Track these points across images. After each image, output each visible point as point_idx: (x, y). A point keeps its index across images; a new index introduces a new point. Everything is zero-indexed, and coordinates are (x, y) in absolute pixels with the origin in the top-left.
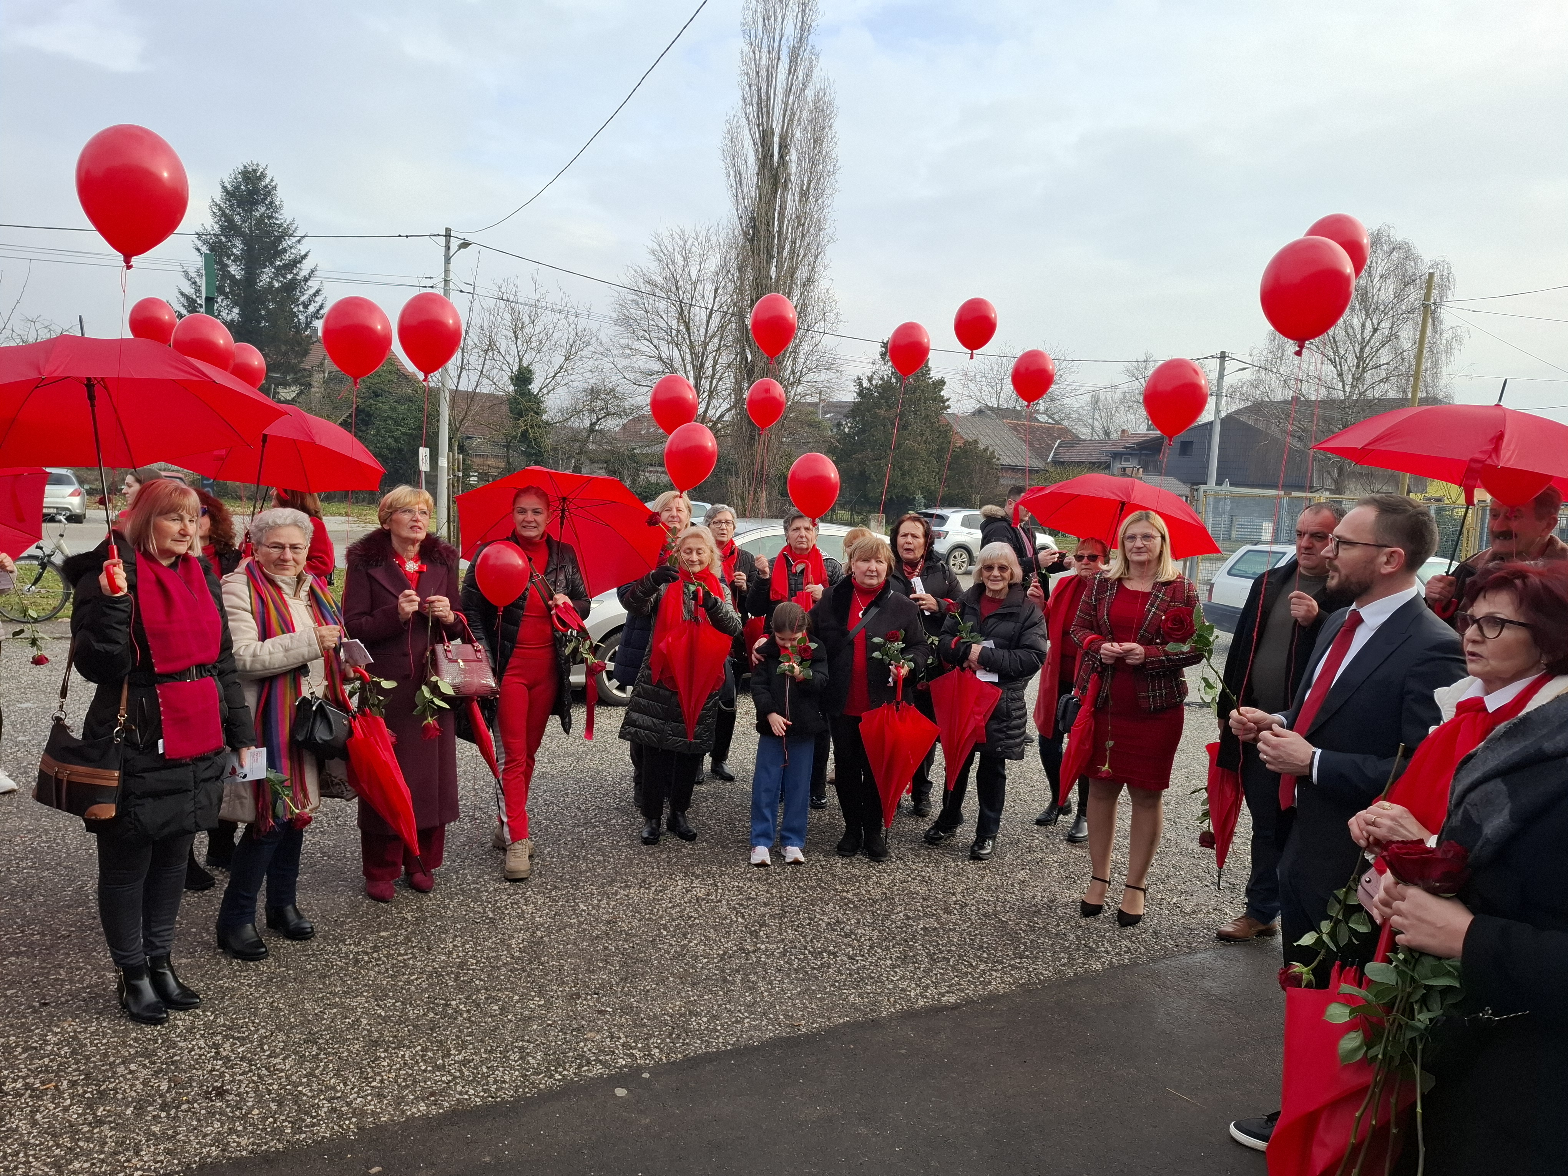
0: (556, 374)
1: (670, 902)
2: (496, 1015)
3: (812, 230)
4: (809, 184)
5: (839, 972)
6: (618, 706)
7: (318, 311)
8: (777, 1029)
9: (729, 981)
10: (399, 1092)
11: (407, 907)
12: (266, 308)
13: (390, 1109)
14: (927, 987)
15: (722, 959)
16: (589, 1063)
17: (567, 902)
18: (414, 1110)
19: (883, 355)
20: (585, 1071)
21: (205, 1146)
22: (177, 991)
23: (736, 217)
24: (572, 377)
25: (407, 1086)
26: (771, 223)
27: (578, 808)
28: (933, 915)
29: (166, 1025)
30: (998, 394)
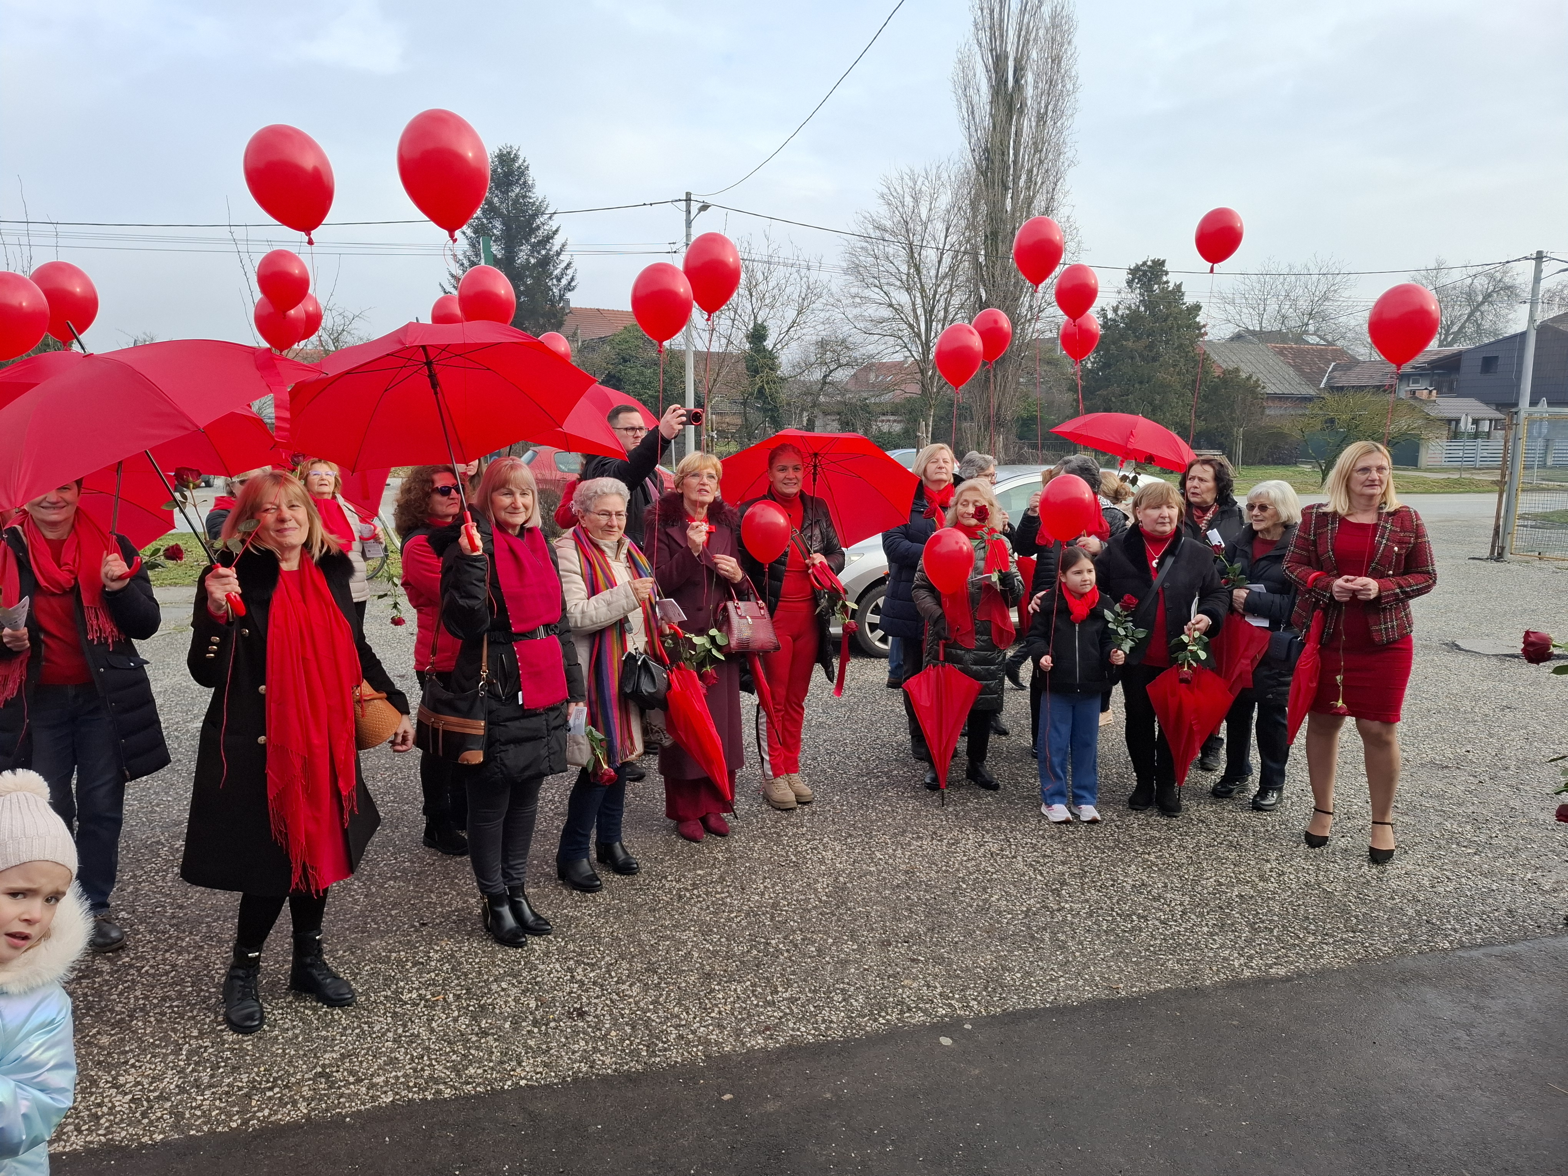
0: (790, 328)
1: (964, 855)
2: (814, 957)
3: (1050, 156)
4: (1047, 107)
5: (1152, 936)
6: (880, 658)
7: (569, 283)
8: (1094, 991)
9: (1037, 939)
10: (737, 1025)
11: (716, 847)
12: (525, 284)
13: (731, 1039)
14: (1251, 958)
15: (1026, 916)
16: (909, 1010)
17: (863, 850)
18: (753, 1043)
19: (1130, 283)
20: (907, 1017)
21: (575, 1062)
22: (532, 918)
23: (969, 150)
24: (804, 331)
25: (743, 1020)
26: (1006, 153)
27: (859, 758)
28: (1248, 882)
29: (526, 948)
30: (1261, 316)
